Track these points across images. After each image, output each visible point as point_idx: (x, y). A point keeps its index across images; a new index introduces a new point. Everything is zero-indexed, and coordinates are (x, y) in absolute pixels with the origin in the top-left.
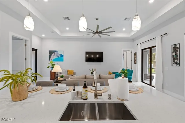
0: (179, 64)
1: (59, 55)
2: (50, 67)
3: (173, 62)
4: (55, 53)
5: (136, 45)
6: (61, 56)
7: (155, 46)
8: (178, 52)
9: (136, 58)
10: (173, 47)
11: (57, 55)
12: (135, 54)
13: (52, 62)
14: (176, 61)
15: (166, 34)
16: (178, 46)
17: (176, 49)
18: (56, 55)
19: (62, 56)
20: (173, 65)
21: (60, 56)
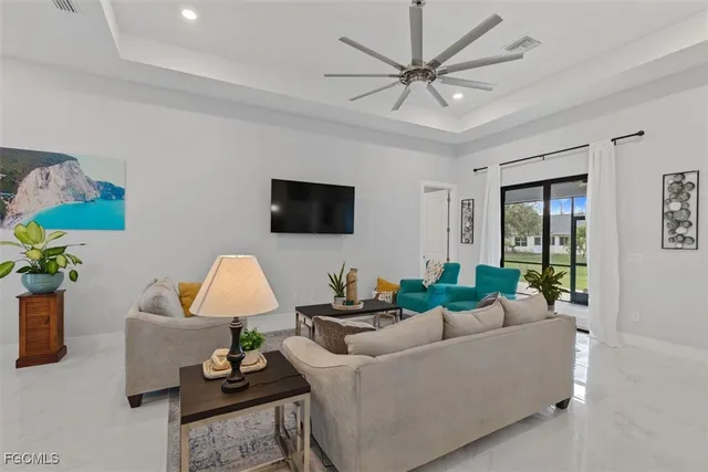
0: (695, 241)
1: (85, 187)
2: (17, 267)
3: (667, 236)
4: (53, 170)
5: (475, 170)
6: (106, 197)
7: (584, 178)
8: (692, 202)
9: (472, 219)
10: (669, 180)
11: (69, 186)
12: (468, 205)
13: (34, 235)
14: (680, 230)
15: (641, 133)
16: (691, 178)
17: (681, 186)
18: (63, 183)
19: (114, 193)
20: (667, 244)
21: (93, 194)
